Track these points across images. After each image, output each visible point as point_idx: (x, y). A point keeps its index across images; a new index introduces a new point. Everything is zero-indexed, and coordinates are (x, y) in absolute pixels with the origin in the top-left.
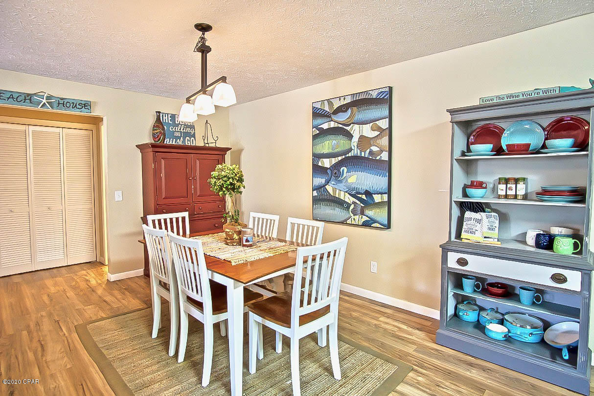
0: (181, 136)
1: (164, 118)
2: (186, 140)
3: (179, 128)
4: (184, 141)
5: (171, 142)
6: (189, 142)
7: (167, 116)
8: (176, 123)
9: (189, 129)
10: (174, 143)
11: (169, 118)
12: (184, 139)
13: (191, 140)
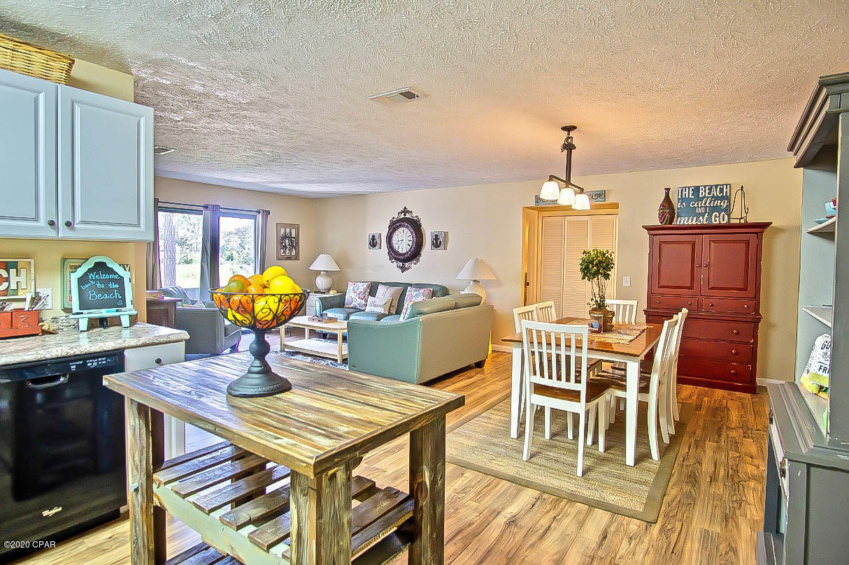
0: (706, 212)
1: (684, 193)
2: (713, 216)
3: (704, 202)
4: (709, 218)
5: (690, 221)
6: (717, 219)
7: (687, 191)
8: (701, 196)
9: (719, 202)
10: (694, 223)
11: (691, 192)
12: (710, 216)
13: (721, 216)
